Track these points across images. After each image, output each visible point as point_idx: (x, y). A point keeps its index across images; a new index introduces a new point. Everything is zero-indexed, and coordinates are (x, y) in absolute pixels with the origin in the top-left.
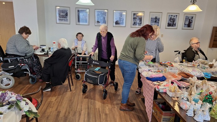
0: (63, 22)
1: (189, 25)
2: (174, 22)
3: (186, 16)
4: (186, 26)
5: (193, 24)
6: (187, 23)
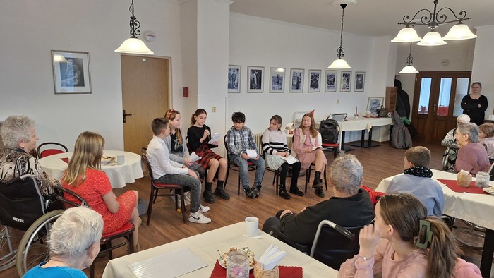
5: (363, 84)
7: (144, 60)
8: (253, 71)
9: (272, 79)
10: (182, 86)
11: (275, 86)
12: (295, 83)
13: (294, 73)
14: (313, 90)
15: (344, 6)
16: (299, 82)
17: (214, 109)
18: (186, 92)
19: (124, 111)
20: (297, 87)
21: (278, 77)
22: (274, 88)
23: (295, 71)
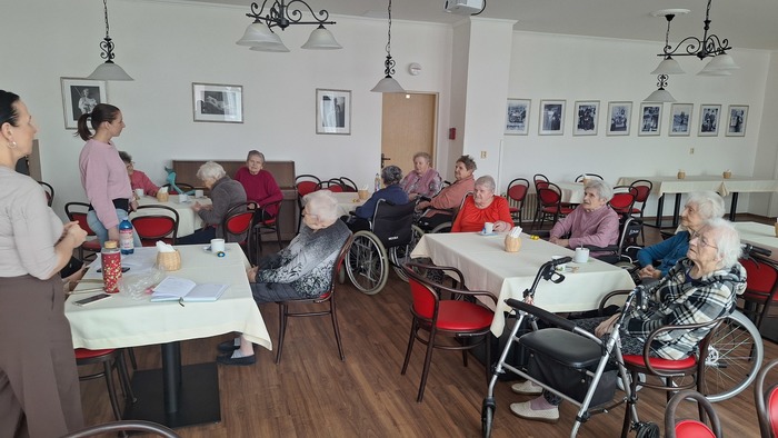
0: (515, 131)
1: (737, 128)
2: (712, 122)
3: (733, 111)
4: (733, 129)
5: (743, 125)
6: (734, 124)
7: (408, 96)
8: (549, 107)
10: (448, 127)
14: (647, 133)
15: (670, 17)
17: (484, 154)
18: (452, 134)
19: (382, 155)
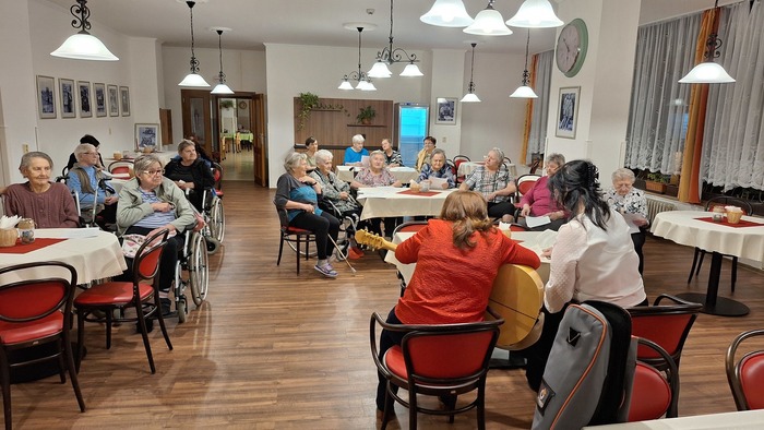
9: (40, 95)
11: (46, 107)
12: (66, 103)
13: (64, 85)
14: (85, 113)
15: (191, 4)
16: (70, 101)
20: (70, 111)
21: (48, 91)
22: (44, 111)
23: (64, 82)
